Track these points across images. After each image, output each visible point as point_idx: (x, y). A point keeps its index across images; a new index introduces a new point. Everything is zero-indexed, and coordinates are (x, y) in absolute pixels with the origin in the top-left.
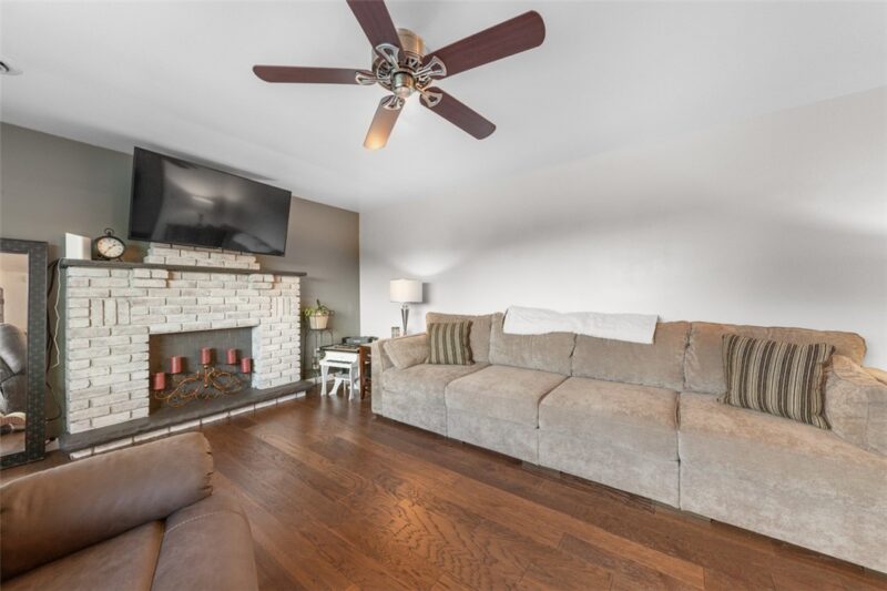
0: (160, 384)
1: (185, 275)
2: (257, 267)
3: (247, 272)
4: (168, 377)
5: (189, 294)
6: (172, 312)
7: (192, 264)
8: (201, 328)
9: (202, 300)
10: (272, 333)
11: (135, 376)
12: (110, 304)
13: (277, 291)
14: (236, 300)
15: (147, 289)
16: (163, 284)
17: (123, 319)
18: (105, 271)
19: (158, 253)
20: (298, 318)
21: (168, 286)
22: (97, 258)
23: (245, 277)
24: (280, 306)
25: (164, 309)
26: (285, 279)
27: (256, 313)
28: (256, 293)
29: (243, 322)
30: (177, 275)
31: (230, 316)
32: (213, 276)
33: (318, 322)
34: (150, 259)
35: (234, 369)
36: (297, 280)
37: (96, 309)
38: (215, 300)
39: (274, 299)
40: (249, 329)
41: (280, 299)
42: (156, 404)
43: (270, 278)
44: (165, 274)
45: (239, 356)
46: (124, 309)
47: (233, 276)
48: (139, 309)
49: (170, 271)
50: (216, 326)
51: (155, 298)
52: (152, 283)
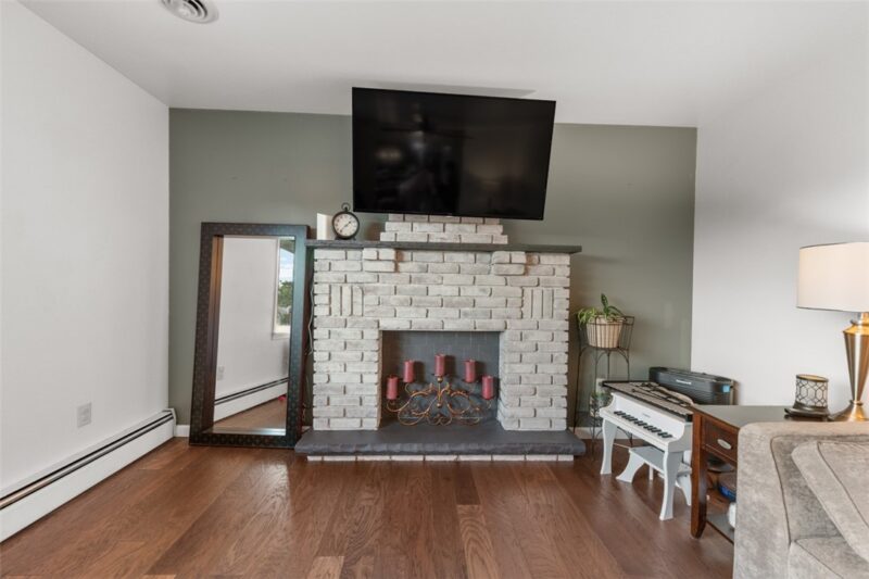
0: (391, 395)
1: (418, 255)
2: (504, 240)
3: (490, 249)
4: (400, 385)
5: (420, 280)
6: (402, 304)
7: (423, 240)
8: (431, 328)
9: (433, 290)
10: (522, 346)
11: (365, 378)
12: (346, 290)
13: (532, 278)
14: (475, 291)
15: (377, 274)
16: (391, 267)
17: (357, 310)
18: (339, 254)
19: (397, 228)
20: (566, 325)
21: (396, 270)
22: (340, 241)
23: (487, 257)
24: (537, 304)
25: (393, 299)
26: (547, 259)
27: (501, 311)
28: (501, 280)
29: (484, 324)
30: (407, 255)
31: (466, 314)
32: (448, 255)
33: (602, 334)
34: (384, 237)
35: (473, 389)
36: (566, 259)
37: (336, 292)
38: (448, 291)
39: (528, 291)
40: (496, 334)
41: (537, 292)
42: (388, 415)
43: (520, 257)
44: (391, 254)
45: (480, 371)
46: (358, 298)
47: (471, 256)
48: (370, 298)
49: (400, 248)
50: (449, 327)
51: (386, 285)
52: (380, 266)
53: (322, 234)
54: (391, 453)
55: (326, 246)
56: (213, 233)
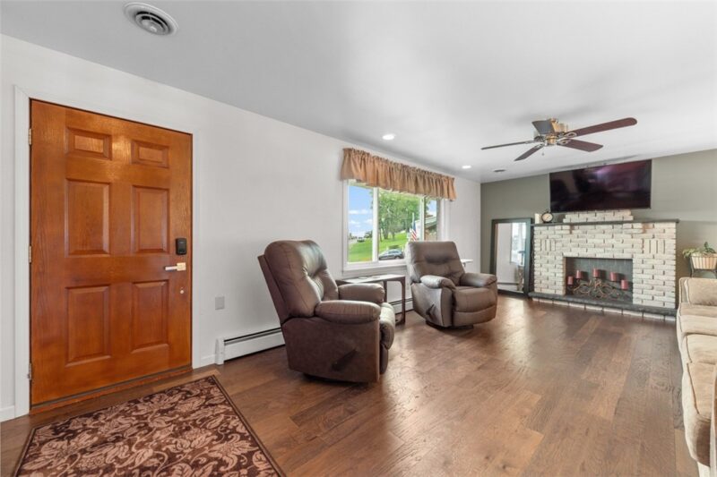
0: (570, 282)
1: (580, 227)
2: (631, 218)
3: (621, 223)
4: (575, 280)
5: (582, 237)
6: (574, 247)
7: (585, 221)
8: (589, 256)
9: (590, 241)
10: (643, 266)
11: (557, 275)
12: (548, 241)
13: (649, 234)
14: (613, 241)
15: (562, 235)
16: (568, 232)
17: (553, 249)
18: (546, 228)
19: (571, 217)
21: (571, 233)
22: (545, 223)
23: (621, 226)
24: (654, 246)
25: (570, 245)
26: (658, 226)
27: (630, 250)
28: (629, 236)
30: (576, 227)
31: (608, 251)
32: (597, 226)
34: (565, 221)
35: (616, 285)
36: (673, 225)
37: (543, 242)
38: (597, 241)
39: (647, 242)
40: (630, 260)
41: (653, 241)
42: (569, 290)
43: (639, 226)
44: (568, 227)
45: (620, 277)
46: (553, 244)
47: (611, 226)
48: (559, 244)
49: (572, 225)
50: (598, 256)
51: (566, 239)
52: (562, 232)
53: (537, 221)
54: (569, 302)
55: (539, 225)
56: (495, 222)
